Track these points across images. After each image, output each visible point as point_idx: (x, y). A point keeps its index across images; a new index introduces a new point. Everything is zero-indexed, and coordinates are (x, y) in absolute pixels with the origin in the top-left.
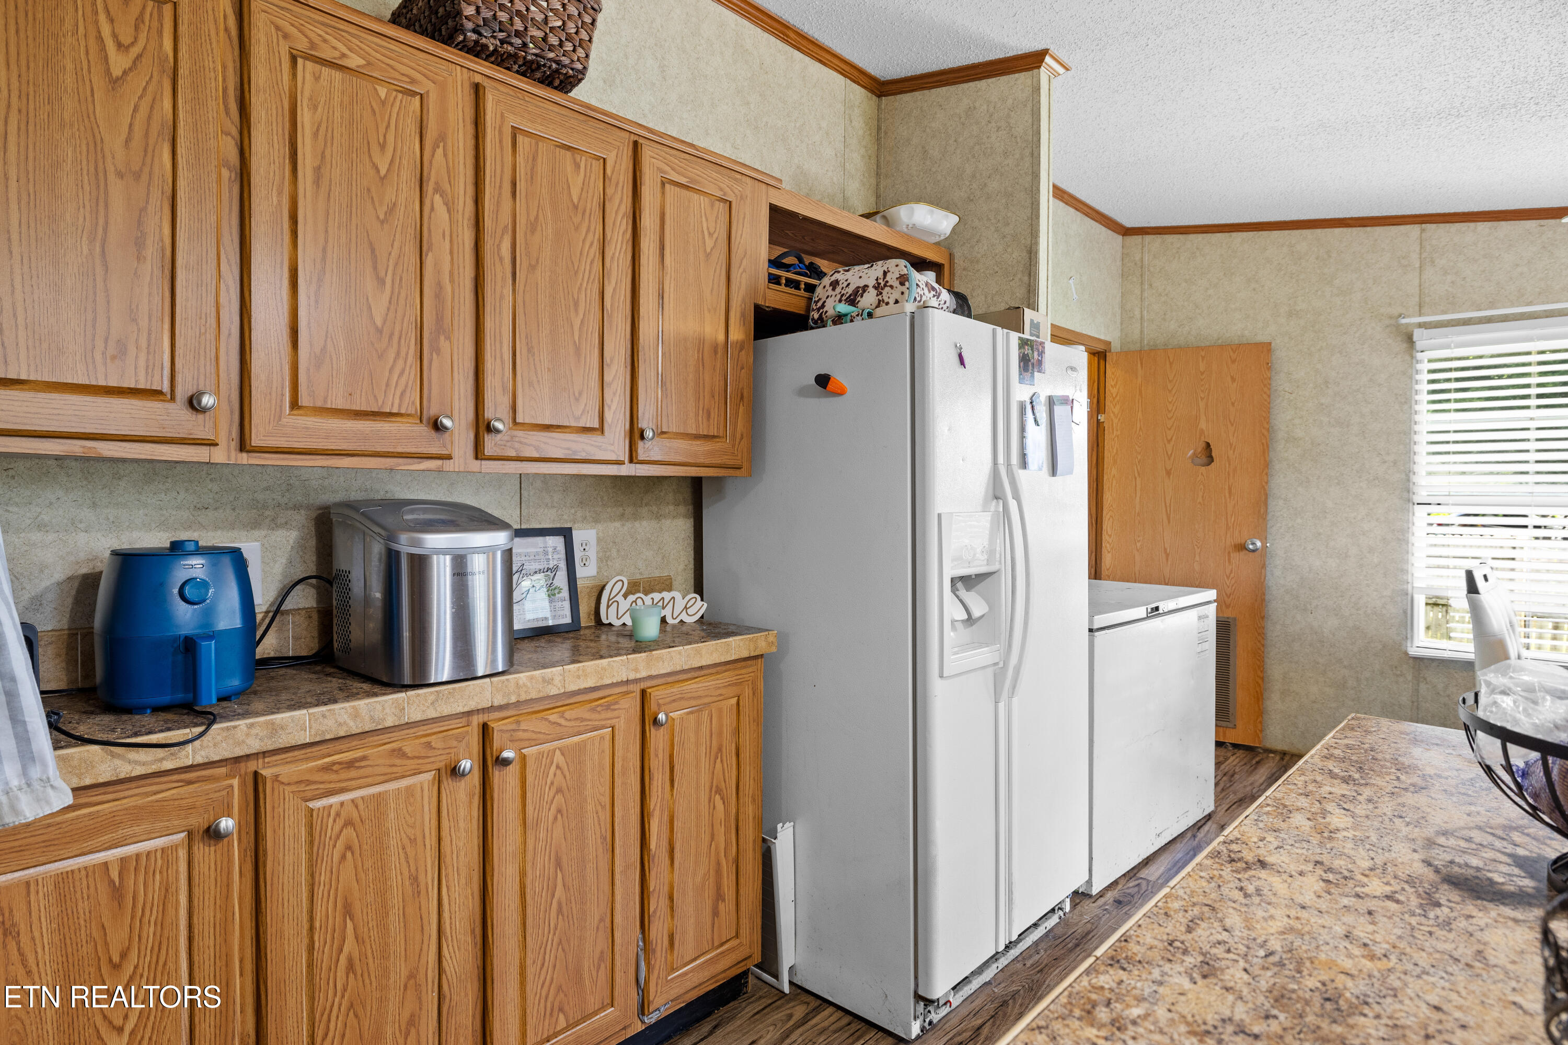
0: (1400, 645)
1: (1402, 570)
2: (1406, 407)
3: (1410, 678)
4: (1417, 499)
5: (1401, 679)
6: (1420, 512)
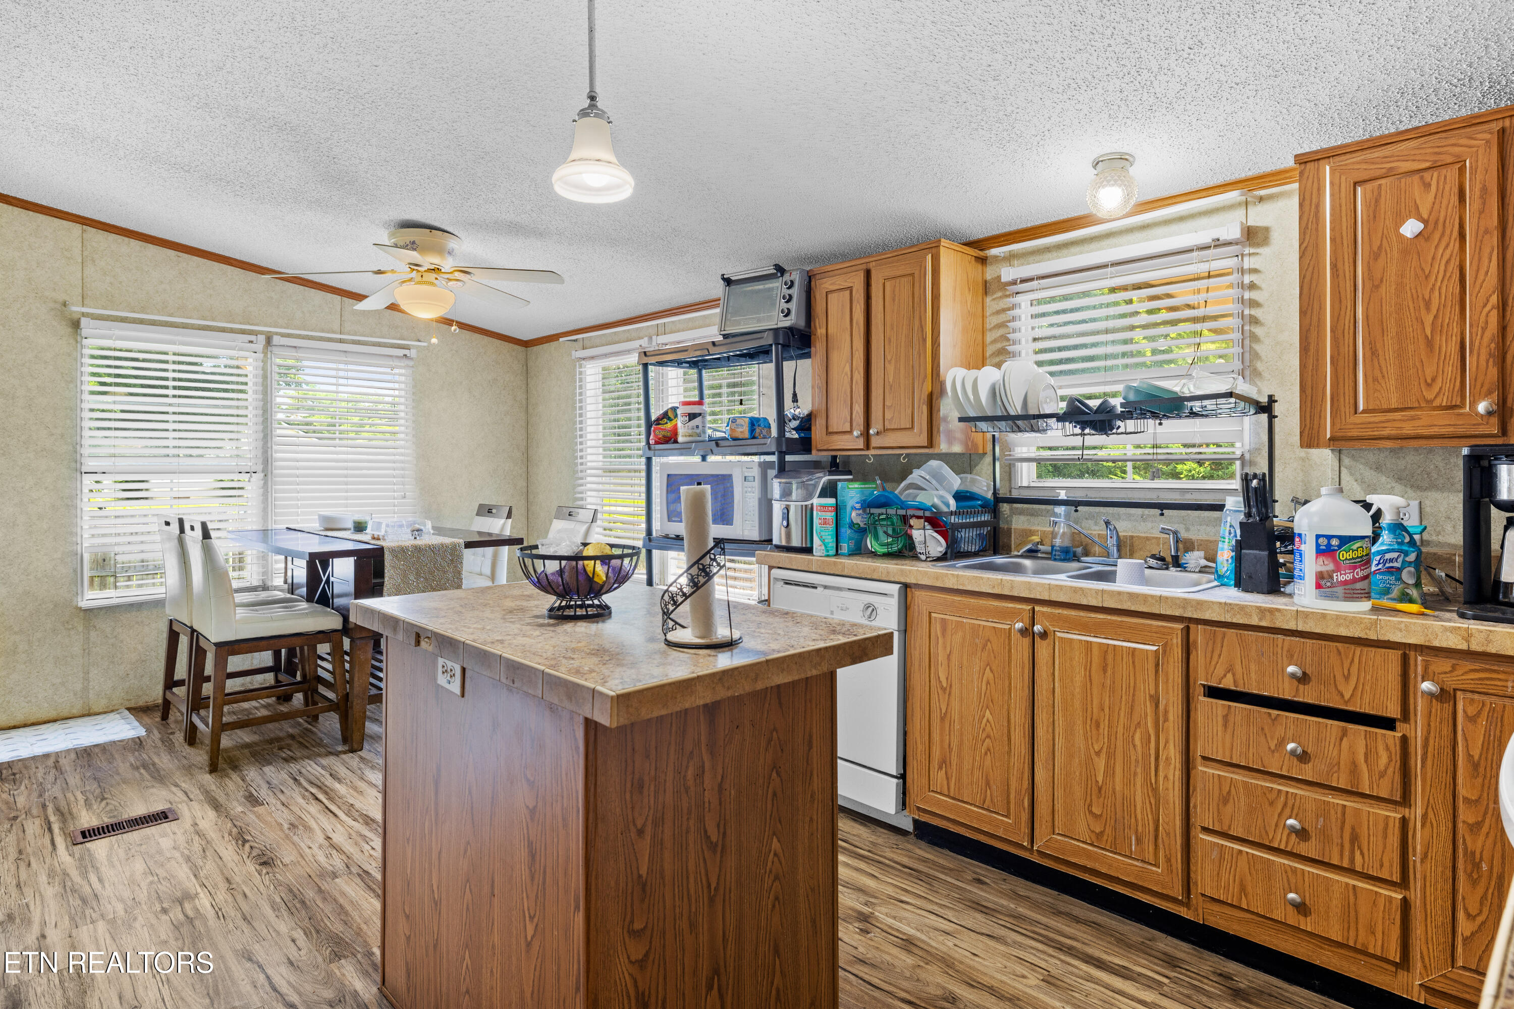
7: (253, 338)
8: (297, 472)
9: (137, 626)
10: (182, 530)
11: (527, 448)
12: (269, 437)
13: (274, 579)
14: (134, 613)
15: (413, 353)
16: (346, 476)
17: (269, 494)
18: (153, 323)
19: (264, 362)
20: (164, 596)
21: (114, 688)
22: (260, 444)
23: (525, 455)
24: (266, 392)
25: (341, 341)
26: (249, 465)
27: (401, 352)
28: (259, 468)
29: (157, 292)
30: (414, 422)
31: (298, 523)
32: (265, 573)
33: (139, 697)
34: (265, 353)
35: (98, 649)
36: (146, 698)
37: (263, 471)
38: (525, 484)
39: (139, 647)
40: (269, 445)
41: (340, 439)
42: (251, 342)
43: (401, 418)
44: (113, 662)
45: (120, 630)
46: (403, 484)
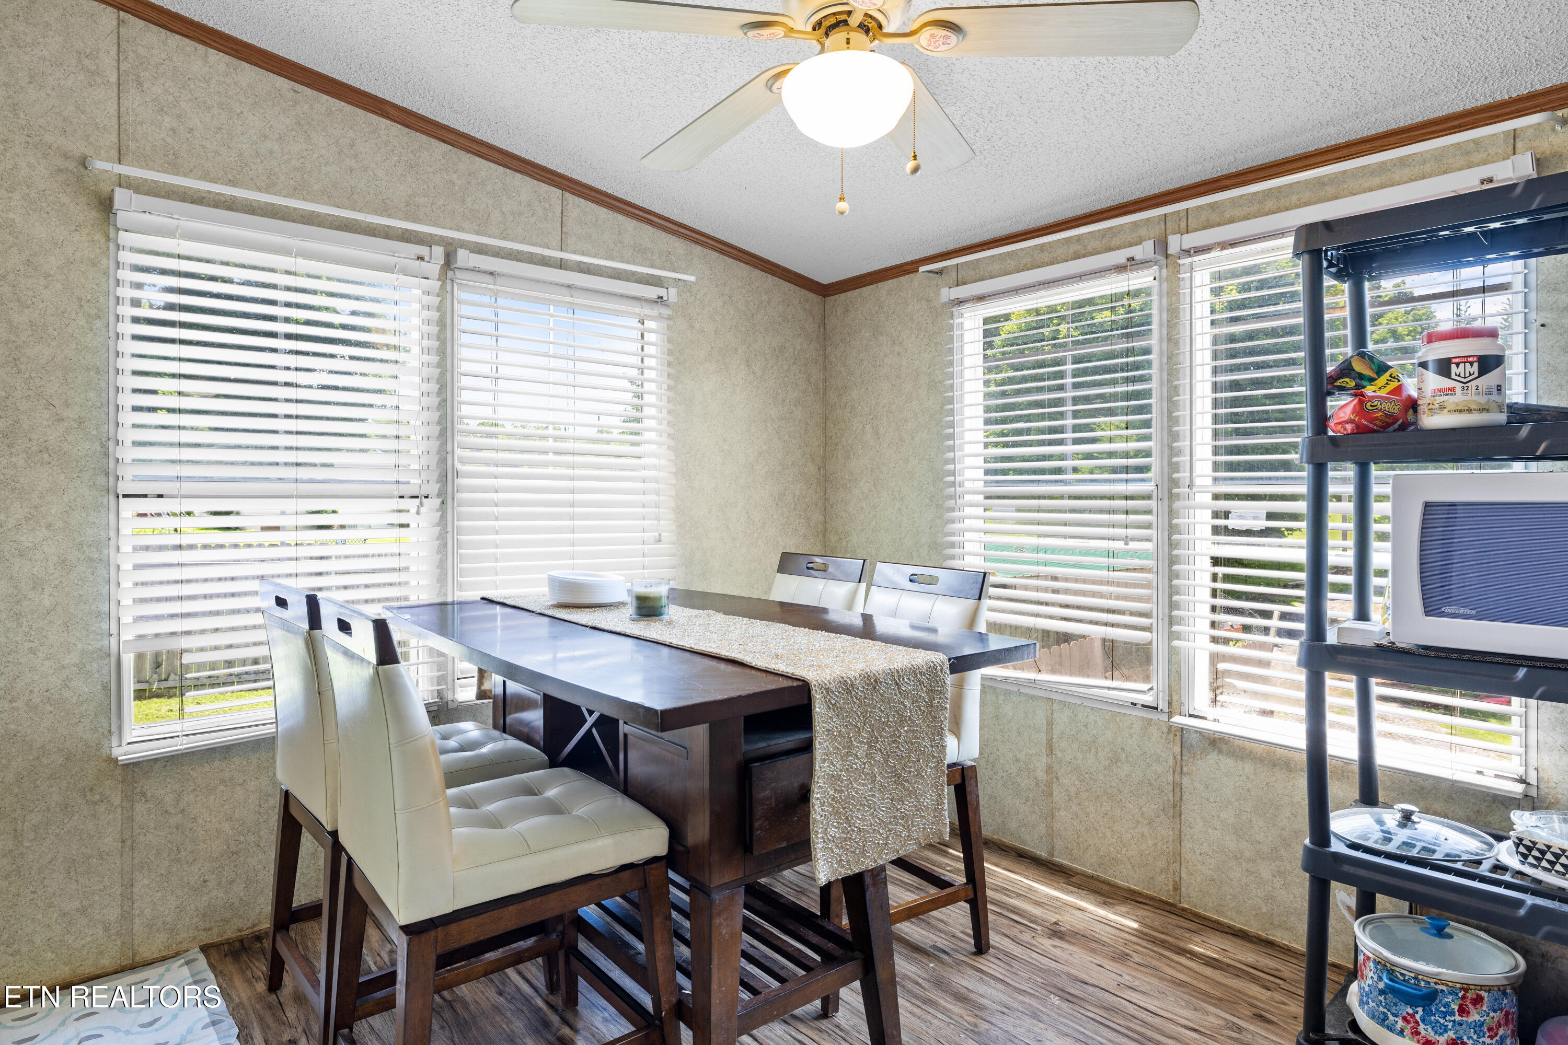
0: (99, 747)
1: (99, 614)
2: (98, 324)
3: (117, 800)
4: (124, 487)
5: (102, 808)
6: (128, 508)
7: (423, 250)
8: (495, 496)
9: (222, 788)
10: (315, 620)
11: (824, 459)
12: (449, 433)
13: (458, 689)
14: (216, 764)
15: (672, 295)
16: (572, 504)
17: (449, 535)
18: (251, 209)
19: (442, 293)
20: (271, 729)
21: (180, 909)
22: (435, 445)
23: (822, 471)
24: (444, 352)
25: (562, 265)
26: (415, 483)
27: (652, 292)
28: (434, 488)
29: (258, 154)
30: (669, 412)
31: (496, 588)
32: (441, 680)
33: (226, 921)
34: (443, 277)
35: (150, 837)
36: (239, 923)
37: (439, 495)
38: (821, 518)
39: (226, 827)
40: (449, 448)
41: (556, 439)
42: (420, 258)
43: (650, 405)
44: (178, 860)
45: (192, 798)
46: (658, 519)
